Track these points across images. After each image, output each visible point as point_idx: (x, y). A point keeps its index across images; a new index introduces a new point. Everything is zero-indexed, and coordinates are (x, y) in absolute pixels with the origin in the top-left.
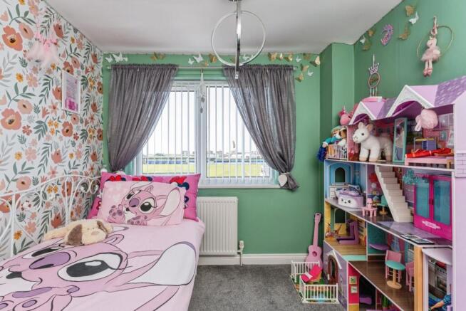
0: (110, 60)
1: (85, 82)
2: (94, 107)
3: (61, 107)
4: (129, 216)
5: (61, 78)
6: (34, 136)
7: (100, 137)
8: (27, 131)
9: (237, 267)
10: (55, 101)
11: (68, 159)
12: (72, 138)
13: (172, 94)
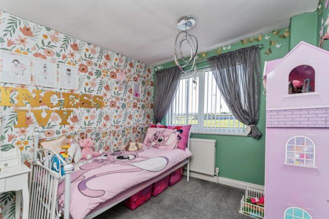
0: (156, 69)
1: (143, 83)
2: (149, 94)
3: (132, 96)
4: (153, 143)
5: (132, 84)
6: (121, 109)
7: (152, 107)
8: (118, 108)
9: (214, 183)
10: (129, 94)
11: (135, 118)
12: (137, 109)
13: (181, 81)
